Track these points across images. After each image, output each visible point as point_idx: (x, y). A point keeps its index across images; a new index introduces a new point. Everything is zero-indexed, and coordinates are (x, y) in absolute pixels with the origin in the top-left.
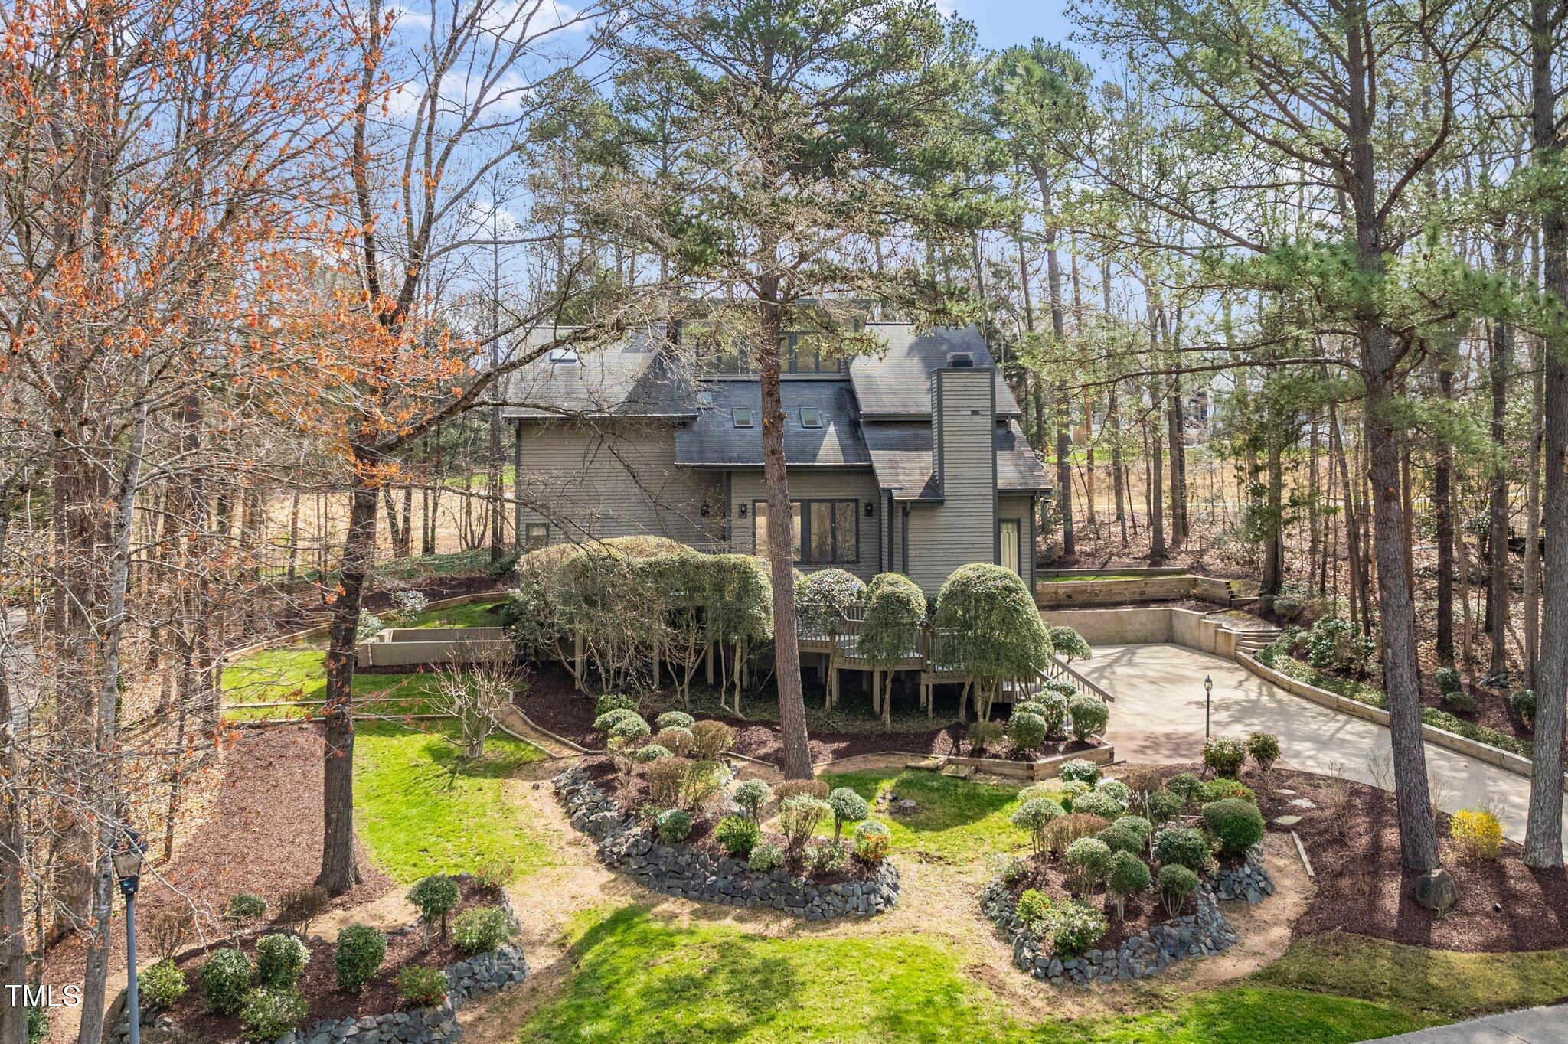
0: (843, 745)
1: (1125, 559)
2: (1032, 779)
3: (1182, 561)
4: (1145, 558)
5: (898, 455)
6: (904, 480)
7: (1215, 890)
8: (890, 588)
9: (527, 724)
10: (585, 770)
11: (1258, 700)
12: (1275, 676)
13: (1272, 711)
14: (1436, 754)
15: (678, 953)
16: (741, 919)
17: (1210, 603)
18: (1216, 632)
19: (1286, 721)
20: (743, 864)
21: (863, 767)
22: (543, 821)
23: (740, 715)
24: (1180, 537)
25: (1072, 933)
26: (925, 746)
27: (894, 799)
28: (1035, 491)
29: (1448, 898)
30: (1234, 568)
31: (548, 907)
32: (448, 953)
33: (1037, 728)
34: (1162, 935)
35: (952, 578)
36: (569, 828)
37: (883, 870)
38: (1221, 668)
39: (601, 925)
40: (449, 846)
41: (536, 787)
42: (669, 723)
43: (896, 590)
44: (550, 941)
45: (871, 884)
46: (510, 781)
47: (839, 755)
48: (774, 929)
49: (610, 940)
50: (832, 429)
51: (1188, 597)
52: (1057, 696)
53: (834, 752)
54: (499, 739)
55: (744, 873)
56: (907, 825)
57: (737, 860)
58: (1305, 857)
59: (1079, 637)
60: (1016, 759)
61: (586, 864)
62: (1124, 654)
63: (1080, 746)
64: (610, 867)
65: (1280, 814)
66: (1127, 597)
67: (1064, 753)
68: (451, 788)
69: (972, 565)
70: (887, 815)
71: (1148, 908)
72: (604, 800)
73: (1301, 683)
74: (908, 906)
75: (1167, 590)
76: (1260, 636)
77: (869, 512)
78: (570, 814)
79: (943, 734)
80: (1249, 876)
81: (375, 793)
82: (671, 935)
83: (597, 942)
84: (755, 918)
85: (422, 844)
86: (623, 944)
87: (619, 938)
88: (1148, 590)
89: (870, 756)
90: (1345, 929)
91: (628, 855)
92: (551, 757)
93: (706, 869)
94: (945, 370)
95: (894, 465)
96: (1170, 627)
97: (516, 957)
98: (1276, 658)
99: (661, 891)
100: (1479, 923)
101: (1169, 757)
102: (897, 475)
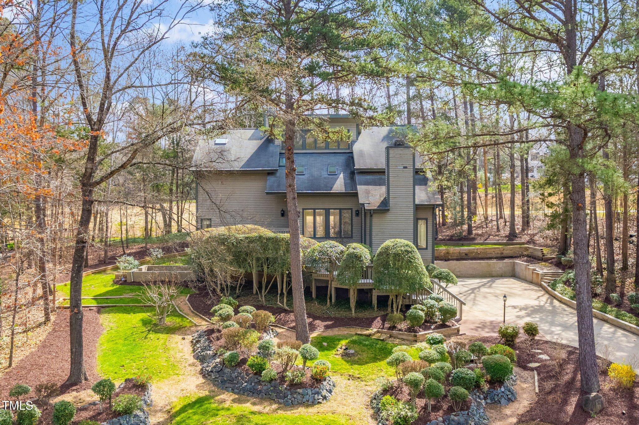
0: (330, 323)
1: (497, 238)
2: (416, 341)
3: (525, 238)
4: (506, 237)
5: (370, 187)
6: (371, 199)
7: (485, 398)
8: (353, 250)
9: (190, 309)
10: (205, 332)
11: (544, 306)
12: (555, 294)
13: (549, 311)
14: (623, 334)
15: (218, 418)
16: (254, 404)
17: (533, 258)
18: (533, 272)
19: (553, 316)
20: (259, 378)
21: (337, 333)
22: (181, 354)
23: (287, 308)
24: (526, 227)
25: (400, 418)
26: (368, 323)
27: (346, 349)
28: (434, 205)
29: (599, 407)
30: (549, 242)
31: (169, 394)
32: (110, 414)
33: (420, 317)
34: (449, 420)
35: (382, 246)
36: (192, 358)
37: (325, 383)
38: (532, 290)
39: (189, 404)
40: (134, 364)
41: (184, 339)
42: (243, 311)
43: (355, 251)
44: (165, 410)
45: (317, 390)
46: (173, 336)
47: (327, 327)
48: (267, 409)
49: (190, 411)
50: (342, 175)
51: (524, 256)
52: (433, 302)
53: (325, 326)
54: (175, 316)
55: (259, 382)
56: (347, 362)
57: (257, 376)
58: (537, 384)
59: (452, 274)
60: (410, 332)
61: (194, 375)
62: (489, 282)
63: (443, 326)
64: (204, 377)
65: (531, 362)
66: (494, 255)
67: (434, 329)
68: (146, 338)
69: (393, 240)
70: (340, 357)
71: (445, 407)
72: (209, 345)
73: (566, 298)
74: (335, 400)
75: (514, 252)
76: (553, 275)
77: (357, 215)
78: (194, 351)
79: (379, 319)
80: (503, 392)
81: (112, 339)
82: (218, 410)
83: (184, 412)
84: (260, 403)
85: (122, 363)
86: (195, 414)
87: (194, 411)
88: (505, 252)
89: (341, 328)
90: (541, 421)
91: (212, 371)
92: (196, 326)
93: (243, 380)
94: (391, 147)
95: (368, 192)
96: (514, 270)
97: (143, 417)
98: (558, 285)
99: (222, 389)
100: (612, 421)
101: (488, 332)
102: (368, 197)
